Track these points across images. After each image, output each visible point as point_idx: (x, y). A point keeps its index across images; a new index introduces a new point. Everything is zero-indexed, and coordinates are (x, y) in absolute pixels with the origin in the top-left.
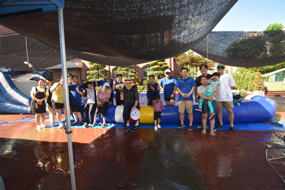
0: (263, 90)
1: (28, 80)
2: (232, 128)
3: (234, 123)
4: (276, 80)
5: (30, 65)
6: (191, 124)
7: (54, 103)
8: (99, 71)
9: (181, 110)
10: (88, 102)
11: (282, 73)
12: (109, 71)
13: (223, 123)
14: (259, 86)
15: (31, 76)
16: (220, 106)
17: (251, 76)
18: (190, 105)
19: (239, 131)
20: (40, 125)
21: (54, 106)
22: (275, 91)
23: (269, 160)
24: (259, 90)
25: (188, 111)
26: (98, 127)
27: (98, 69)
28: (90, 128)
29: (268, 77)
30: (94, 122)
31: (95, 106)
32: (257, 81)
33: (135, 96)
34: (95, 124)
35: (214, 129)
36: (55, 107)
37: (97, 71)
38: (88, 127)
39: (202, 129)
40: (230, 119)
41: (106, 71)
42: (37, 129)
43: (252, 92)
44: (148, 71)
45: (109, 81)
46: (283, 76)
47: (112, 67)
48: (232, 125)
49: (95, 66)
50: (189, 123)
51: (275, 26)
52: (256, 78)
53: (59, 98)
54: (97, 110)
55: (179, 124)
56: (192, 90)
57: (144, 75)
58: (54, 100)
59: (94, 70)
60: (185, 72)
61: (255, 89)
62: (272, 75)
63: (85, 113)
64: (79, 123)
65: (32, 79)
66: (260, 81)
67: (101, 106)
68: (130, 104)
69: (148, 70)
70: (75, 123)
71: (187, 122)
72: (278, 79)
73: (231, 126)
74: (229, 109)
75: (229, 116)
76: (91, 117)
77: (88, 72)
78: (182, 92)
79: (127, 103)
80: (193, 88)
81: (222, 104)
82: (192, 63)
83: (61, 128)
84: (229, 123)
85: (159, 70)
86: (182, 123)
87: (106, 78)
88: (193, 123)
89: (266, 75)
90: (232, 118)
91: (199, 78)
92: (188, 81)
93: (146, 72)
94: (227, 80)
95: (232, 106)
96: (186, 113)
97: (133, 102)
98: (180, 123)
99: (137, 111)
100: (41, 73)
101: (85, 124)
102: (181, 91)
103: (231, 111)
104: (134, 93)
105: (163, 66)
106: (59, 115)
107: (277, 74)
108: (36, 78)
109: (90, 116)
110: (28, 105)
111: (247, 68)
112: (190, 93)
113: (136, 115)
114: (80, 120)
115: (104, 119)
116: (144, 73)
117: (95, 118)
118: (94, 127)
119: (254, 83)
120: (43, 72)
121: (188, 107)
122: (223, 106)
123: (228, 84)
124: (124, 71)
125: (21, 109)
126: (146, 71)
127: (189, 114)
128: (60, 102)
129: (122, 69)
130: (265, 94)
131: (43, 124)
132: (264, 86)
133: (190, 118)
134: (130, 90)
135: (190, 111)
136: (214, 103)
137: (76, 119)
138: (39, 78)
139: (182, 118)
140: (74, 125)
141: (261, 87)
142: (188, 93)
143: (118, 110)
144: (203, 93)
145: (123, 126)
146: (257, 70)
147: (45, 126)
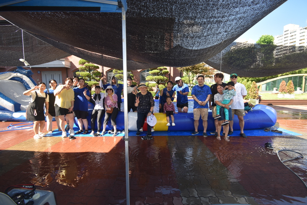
0: (257, 99)
1: (7, 79)
2: (243, 134)
3: (244, 130)
4: (266, 89)
5: (26, 63)
6: (205, 131)
7: (58, 109)
8: (91, 72)
9: (196, 118)
10: (95, 108)
11: (272, 83)
12: (103, 73)
13: (234, 130)
14: (254, 94)
15: (10, 76)
16: (233, 113)
17: (246, 85)
18: (206, 112)
19: (248, 137)
20: (38, 134)
21: (58, 111)
22: (268, 100)
23: (283, 161)
24: (254, 98)
25: (203, 118)
26: (108, 135)
27: (90, 71)
28: (99, 136)
29: (259, 86)
30: (104, 130)
31: (103, 112)
32: (253, 90)
33: (150, 102)
34: (104, 132)
35: (228, 136)
36: (59, 113)
37: (88, 72)
38: (98, 136)
39: (216, 135)
40: (241, 126)
41: (99, 73)
42: (35, 139)
43: (247, 100)
44: (146, 76)
45: (117, 85)
46: (272, 86)
47: (106, 69)
48: (243, 132)
49: (86, 67)
50: (203, 130)
51: (267, 37)
52: (252, 87)
53: (63, 103)
54: (106, 117)
55: (193, 131)
56: (208, 97)
57: (142, 79)
58: (58, 105)
59: (84, 71)
60: (201, 79)
61: (251, 97)
62: (262, 85)
63: (93, 120)
64: (85, 131)
65: (13, 79)
66: (255, 91)
67: (111, 112)
68: (145, 110)
69: (146, 74)
70: (80, 131)
71: (201, 129)
72: (268, 89)
73: (241, 132)
74: (240, 117)
75: (240, 123)
76: (100, 125)
77: (77, 73)
78: (198, 99)
79: (142, 109)
80: (209, 96)
81: (234, 112)
82: (192, 70)
83: (65, 137)
84: (240, 130)
85: (158, 75)
86: (196, 130)
87: (113, 82)
88: (207, 130)
89: (258, 84)
90: (242, 125)
91: (215, 86)
92: (204, 88)
93: (144, 77)
94: (240, 89)
95: (243, 114)
96: (201, 121)
97: (148, 109)
98: (194, 129)
99: (153, 117)
100: (24, 72)
101: (93, 132)
102: (197, 97)
103: (243, 118)
104: (150, 100)
105: (163, 71)
106: (62, 122)
107: (267, 84)
108: (17, 77)
109: (98, 123)
110: (13, 110)
111: (241, 77)
112: (206, 100)
113: (152, 121)
114: (86, 128)
115: (115, 128)
116: (142, 77)
117: (105, 126)
118: (103, 135)
119: (250, 92)
120: (26, 71)
121: (203, 114)
122: (235, 113)
123: (240, 93)
124: (120, 74)
125: (3, 115)
126: (144, 75)
127: (204, 121)
128: (65, 107)
129: (118, 72)
130: (259, 103)
131: (41, 133)
132: (258, 95)
133: (205, 124)
134: (145, 96)
135: (206, 119)
136: (230, 110)
137: (81, 127)
138: (21, 77)
139: (196, 125)
140: (79, 133)
141: (256, 96)
142: (205, 100)
143: (131, 116)
144: (220, 100)
145: (137, 134)
146: (250, 79)
147: (44, 135)
